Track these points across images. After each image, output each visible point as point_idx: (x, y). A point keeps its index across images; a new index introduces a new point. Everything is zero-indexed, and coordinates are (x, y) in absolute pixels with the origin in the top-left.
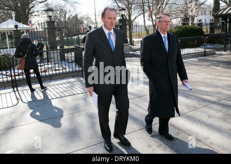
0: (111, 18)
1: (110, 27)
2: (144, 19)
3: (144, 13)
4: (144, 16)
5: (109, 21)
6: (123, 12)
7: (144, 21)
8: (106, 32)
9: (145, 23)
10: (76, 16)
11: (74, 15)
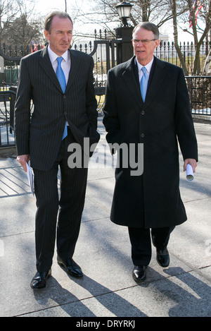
0: (61, 32)
1: (60, 48)
2: (175, 28)
3: (174, 16)
4: (175, 23)
5: (59, 37)
6: (126, 12)
7: (176, 34)
8: (53, 56)
9: (176, 38)
10: (24, 17)
11: (18, 16)
